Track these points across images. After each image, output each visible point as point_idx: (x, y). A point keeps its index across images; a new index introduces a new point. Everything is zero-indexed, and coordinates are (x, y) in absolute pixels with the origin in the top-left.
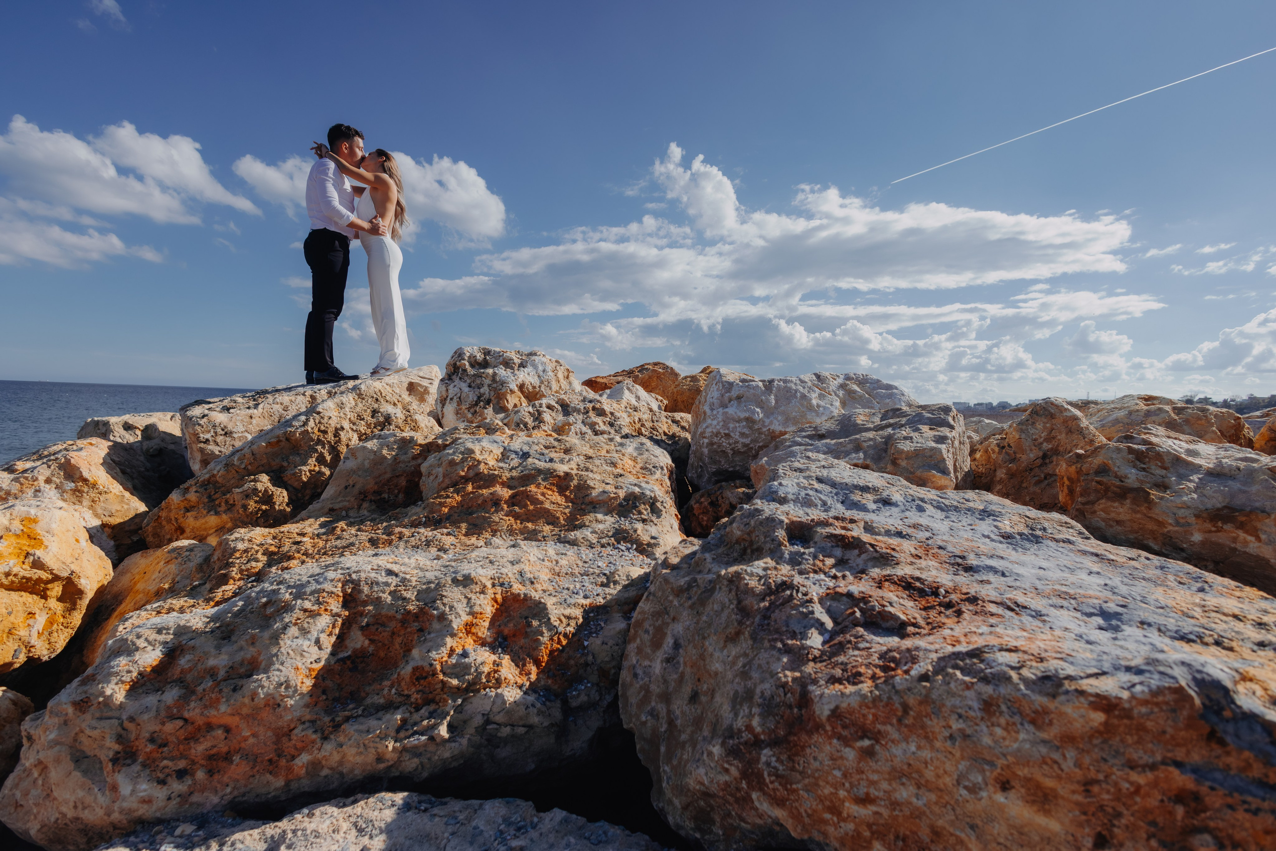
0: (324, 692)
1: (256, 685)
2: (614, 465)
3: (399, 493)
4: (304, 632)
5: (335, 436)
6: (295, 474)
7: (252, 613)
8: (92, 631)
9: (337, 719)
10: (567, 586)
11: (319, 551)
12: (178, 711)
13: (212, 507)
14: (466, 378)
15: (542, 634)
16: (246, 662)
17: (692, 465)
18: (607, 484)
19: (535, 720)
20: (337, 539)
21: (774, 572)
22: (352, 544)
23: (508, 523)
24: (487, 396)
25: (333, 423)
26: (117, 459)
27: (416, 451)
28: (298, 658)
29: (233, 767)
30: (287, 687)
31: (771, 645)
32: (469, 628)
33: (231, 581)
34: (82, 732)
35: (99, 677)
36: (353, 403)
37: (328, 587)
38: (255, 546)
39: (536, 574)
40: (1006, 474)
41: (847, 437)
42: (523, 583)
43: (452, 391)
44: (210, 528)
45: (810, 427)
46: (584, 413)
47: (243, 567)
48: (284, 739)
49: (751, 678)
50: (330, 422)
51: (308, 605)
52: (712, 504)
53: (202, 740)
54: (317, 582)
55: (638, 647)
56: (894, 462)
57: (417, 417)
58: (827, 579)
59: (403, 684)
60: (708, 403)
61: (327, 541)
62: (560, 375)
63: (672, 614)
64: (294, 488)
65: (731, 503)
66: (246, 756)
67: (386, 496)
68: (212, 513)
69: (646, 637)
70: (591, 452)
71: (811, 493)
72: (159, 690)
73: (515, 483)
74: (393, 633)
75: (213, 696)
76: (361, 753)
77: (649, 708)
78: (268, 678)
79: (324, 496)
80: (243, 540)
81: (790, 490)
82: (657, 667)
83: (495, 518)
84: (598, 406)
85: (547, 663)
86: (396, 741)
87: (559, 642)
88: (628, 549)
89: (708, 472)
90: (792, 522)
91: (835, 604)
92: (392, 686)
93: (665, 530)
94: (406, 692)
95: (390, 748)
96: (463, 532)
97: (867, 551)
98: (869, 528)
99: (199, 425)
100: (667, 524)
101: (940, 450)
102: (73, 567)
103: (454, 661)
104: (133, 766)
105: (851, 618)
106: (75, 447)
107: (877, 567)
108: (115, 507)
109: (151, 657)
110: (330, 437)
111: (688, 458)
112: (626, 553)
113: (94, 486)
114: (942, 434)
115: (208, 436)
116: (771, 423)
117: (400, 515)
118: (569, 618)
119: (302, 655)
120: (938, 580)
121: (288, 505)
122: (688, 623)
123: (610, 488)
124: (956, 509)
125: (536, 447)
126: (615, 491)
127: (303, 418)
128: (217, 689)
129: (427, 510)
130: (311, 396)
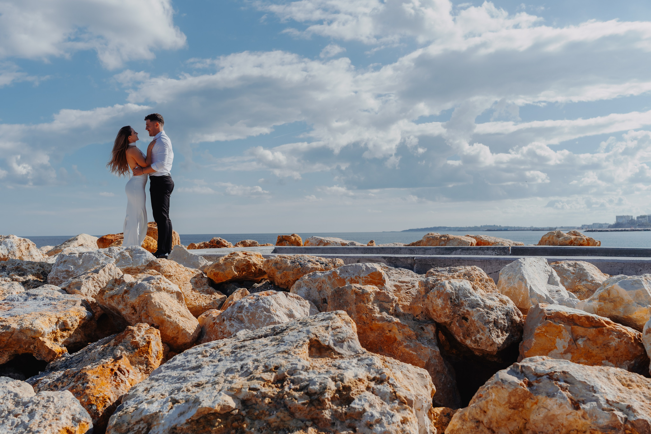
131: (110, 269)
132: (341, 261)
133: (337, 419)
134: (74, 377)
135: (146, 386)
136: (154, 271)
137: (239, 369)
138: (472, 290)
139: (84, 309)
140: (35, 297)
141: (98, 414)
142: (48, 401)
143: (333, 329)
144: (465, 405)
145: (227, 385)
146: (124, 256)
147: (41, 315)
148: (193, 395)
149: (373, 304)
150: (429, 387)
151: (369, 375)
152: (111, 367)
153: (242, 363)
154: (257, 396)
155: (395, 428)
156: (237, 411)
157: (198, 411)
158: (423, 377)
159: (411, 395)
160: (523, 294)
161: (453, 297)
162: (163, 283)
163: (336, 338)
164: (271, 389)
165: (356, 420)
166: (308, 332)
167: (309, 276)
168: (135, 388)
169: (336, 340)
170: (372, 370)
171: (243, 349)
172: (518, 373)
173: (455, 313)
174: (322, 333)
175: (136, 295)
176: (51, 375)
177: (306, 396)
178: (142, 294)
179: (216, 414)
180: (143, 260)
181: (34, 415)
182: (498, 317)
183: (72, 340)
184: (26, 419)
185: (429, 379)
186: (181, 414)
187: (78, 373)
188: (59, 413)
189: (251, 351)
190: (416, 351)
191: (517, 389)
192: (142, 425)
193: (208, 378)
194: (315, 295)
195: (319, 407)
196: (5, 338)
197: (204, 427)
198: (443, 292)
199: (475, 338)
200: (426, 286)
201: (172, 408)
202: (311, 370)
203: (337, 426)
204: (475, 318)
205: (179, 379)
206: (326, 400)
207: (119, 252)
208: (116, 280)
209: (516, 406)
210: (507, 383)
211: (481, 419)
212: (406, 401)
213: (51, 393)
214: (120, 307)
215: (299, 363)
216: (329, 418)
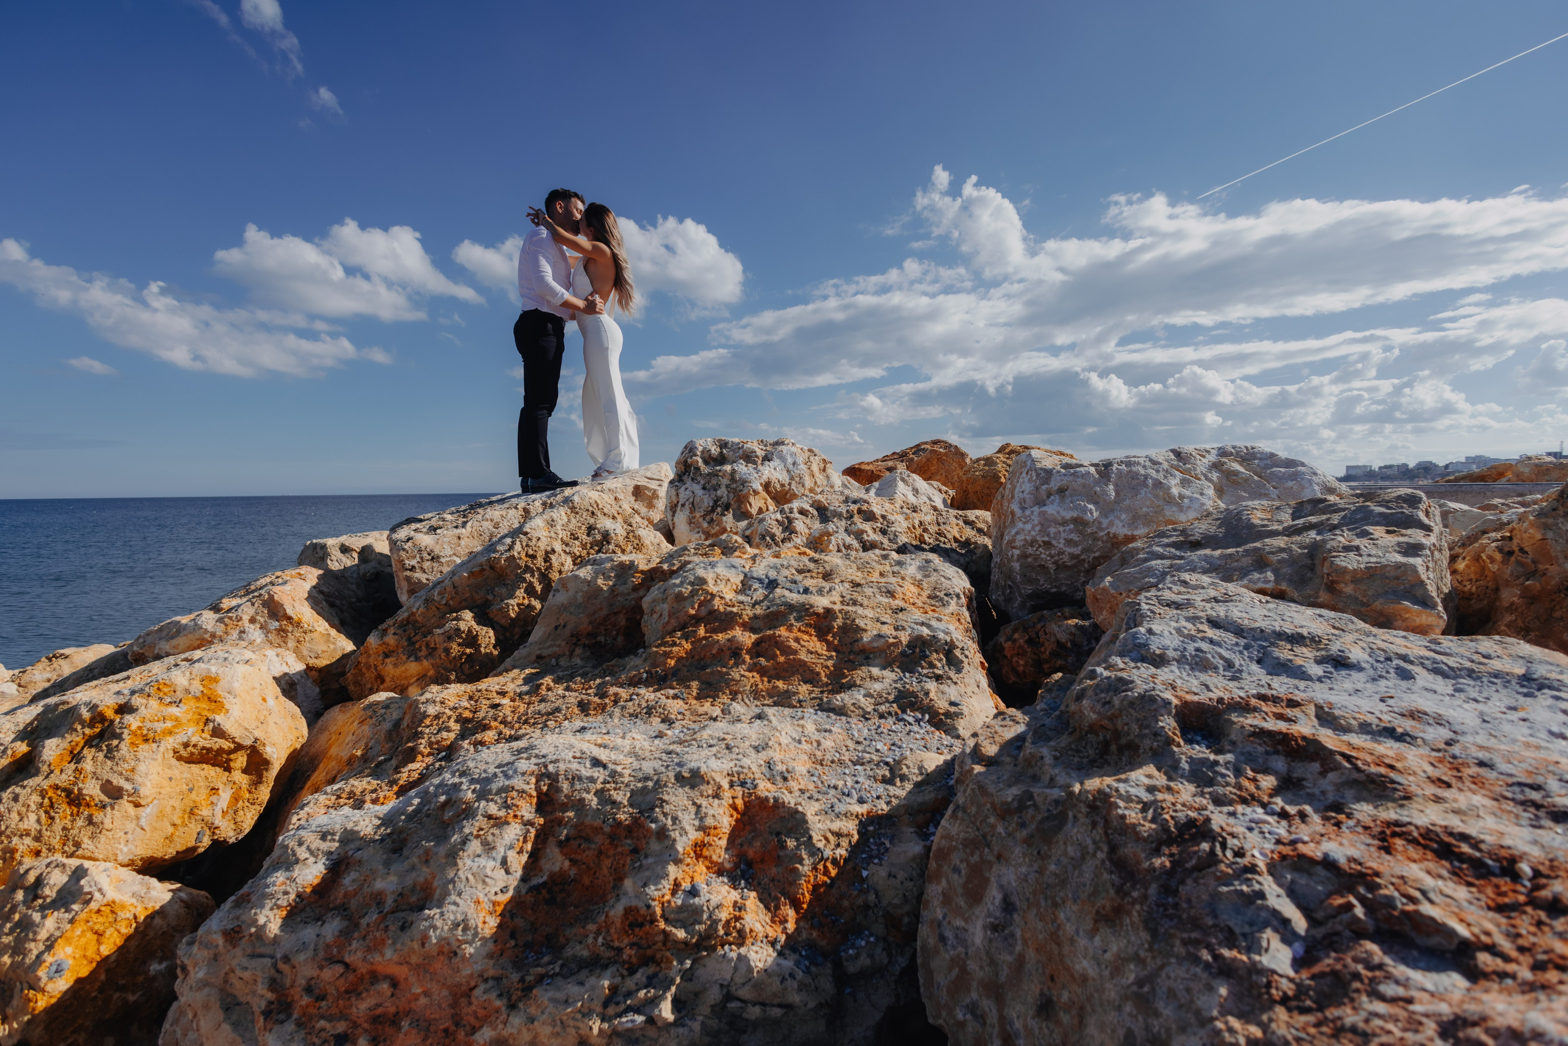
0: (513, 936)
1: (426, 924)
2: (891, 594)
3: (617, 635)
4: (488, 847)
5: (546, 561)
6: (501, 609)
7: (428, 816)
8: (287, 803)
9: (529, 978)
10: (833, 782)
11: (519, 718)
12: (339, 952)
13: (413, 653)
14: (699, 478)
15: (801, 861)
16: (418, 887)
17: (997, 584)
18: (883, 623)
19: (795, 998)
20: (541, 701)
21: (1169, 797)
22: (558, 710)
23: (752, 681)
24: (725, 499)
25: (543, 545)
26: (326, 590)
27: (637, 579)
28: (480, 886)
29: (401, 1036)
30: (466, 929)
31: (1189, 953)
32: (699, 849)
33: (419, 758)
34: (233, 971)
35: (254, 898)
36: (565, 519)
37: (518, 782)
38: (447, 711)
39: (792, 764)
40: (1521, 597)
41: (1239, 546)
42: (772, 780)
43: (684, 495)
44: (412, 676)
45: (1175, 530)
46: (846, 518)
47: (433, 739)
48: (463, 1001)
49: (1157, 1014)
50: (539, 544)
51: (493, 809)
52: (1030, 641)
53: (364, 995)
54: (507, 777)
55: (944, 894)
56: (1331, 587)
57: (641, 532)
58: (1269, 818)
59: (612, 930)
60: (1017, 499)
61: (529, 704)
62: (815, 468)
63: (996, 849)
64: (502, 626)
65: (1058, 642)
66: (416, 1023)
67: (602, 639)
68: (412, 658)
69: (957, 880)
70: (858, 577)
71: (1205, 646)
72: (319, 919)
73: (758, 624)
74: (600, 852)
75: (378, 934)
76: (558, 1034)
77: (968, 1000)
78: (442, 914)
79: (532, 638)
80: (434, 702)
81: (1168, 642)
82: (978, 936)
83: (735, 674)
84: (865, 507)
85: (810, 904)
86: (603, 1020)
87: (826, 872)
88: (918, 721)
89: (1020, 594)
90: (1186, 704)
91: (1303, 881)
92: (598, 933)
93: (969, 690)
94: (616, 944)
95: (596, 1031)
96: (694, 694)
97: (1337, 767)
98: (1325, 717)
99: (404, 550)
100: (972, 681)
101: (1414, 568)
102: (257, 734)
103: (679, 902)
104: (286, 1024)
105: (1345, 917)
106: (280, 580)
107: (1367, 801)
108: (321, 647)
109: (312, 873)
110: (540, 562)
111: (990, 573)
112: (916, 728)
113: (299, 624)
114: (1411, 541)
115: (414, 562)
116: (1111, 524)
117: (616, 669)
118: (838, 835)
119: (484, 882)
120: (1507, 842)
121: (495, 647)
122: (1024, 869)
123: (887, 630)
124: (1471, 673)
125: (786, 572)
126: (894, 633)
127: (508, 541)
128: (382, 926)
129: (649, 663)
130: (525, 509)
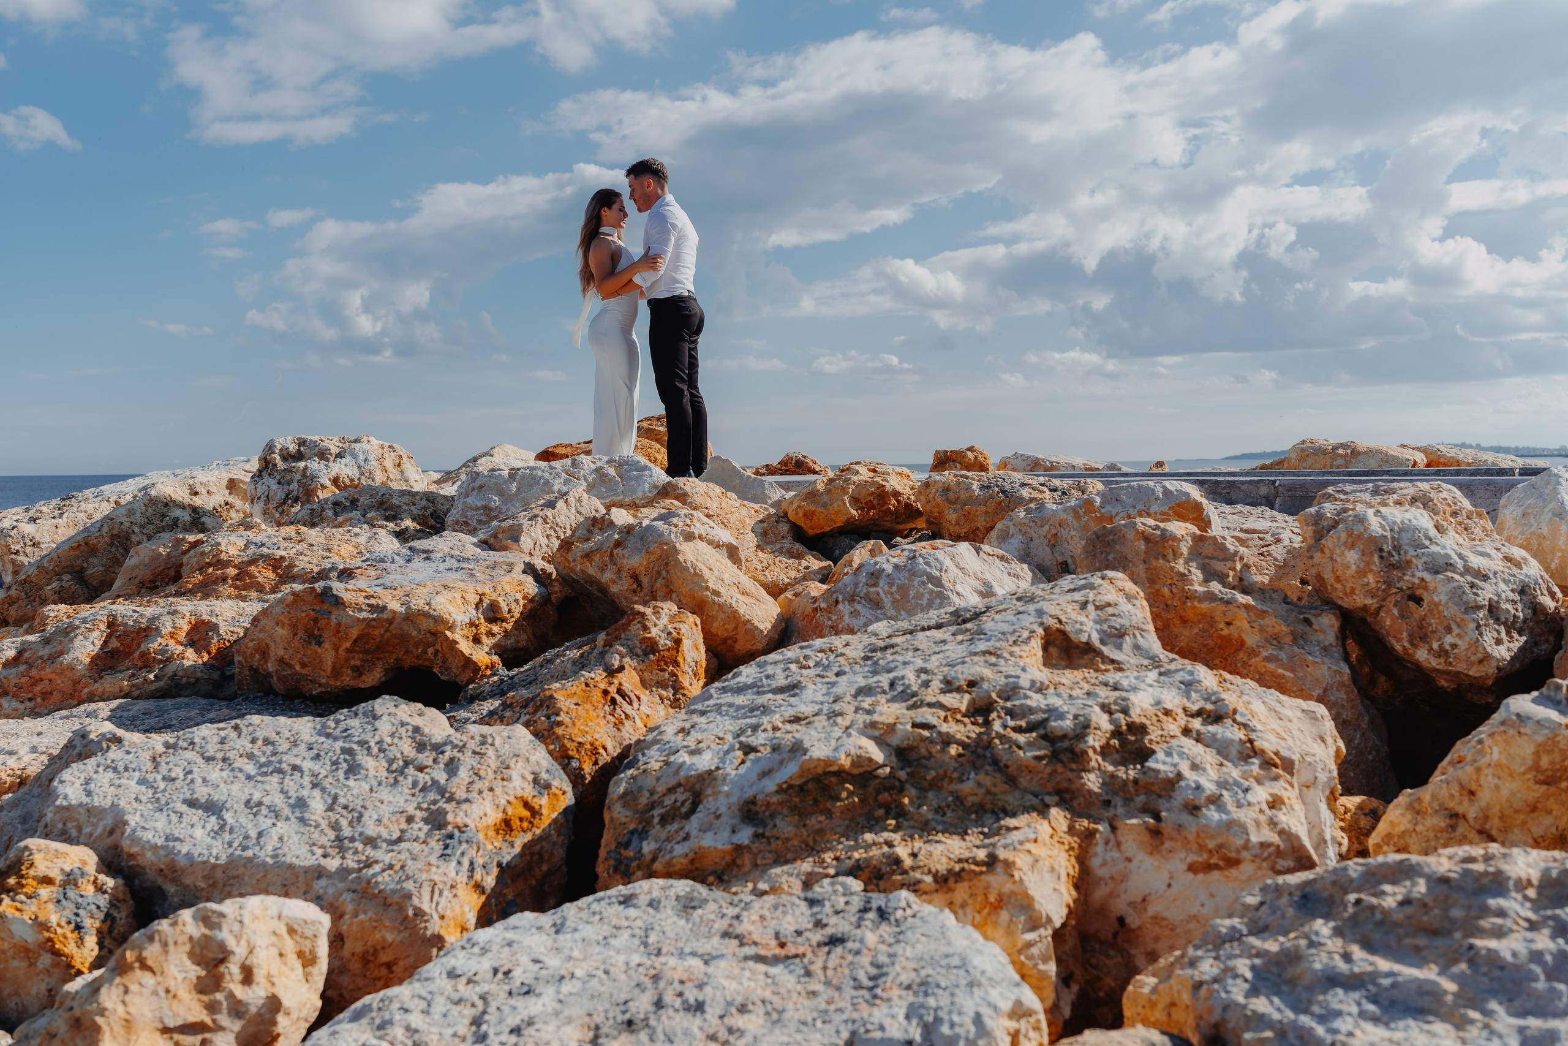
0: (96, 666)
1: (62, 660)
4: (86, 638)
9: (102, 674)
12: (27, 674)
14: (276, 474)
15: (214, 640)
16: (57, 652)
18: (311, 563)
19: (201, 674)
23: (229, 591)
24: (295, 493)
27: (186, 547)
32: (172, 635)
37: (99, 619)
38: (61, 614)
42: (210, 616)
43: (261, 488)
48: (77, 683)
51: (88, 627)
53: (38, 685)
59: (135, 659)
72: (16, 667)
73: (243, 565)
74: (133, 639)
75: (42, 667)
76: (112, 687)
78: (68, 658)
79: (114, 587)
80: (53, 611)
83: (221, 589)
85: (215, 653)
86: (126, 682)
87: (225, 644)
92: (130, 661)
94: (135, 663)
96: (197, 598)
99: (9, 536)
103: (161, 649)
109: (11, 653)
110: (122, 539)
115: (18, 547)
117: (160, 592)
118: (233, 632)
119: (85, 648)
123: (310, 566)
127: (99, 524)
128: (43, 664)
129: (178, 587)
130: (116, 502)
131: (579, 500)
132: (1100, 487)
133: (1115, 793)
134: (525, 707)
135: (680, 724)
136: (675, 502)
137: (887, 688)
138: (1433, 532)
139: (529, 579)
140: (428, 555)
141: (583, 777)
142: (483, 743)
143: (1097, 608)
144: (1420, 779)
145: (862, 718)
146: (605, 475)
147: (446, 587)
148: (789, 736)
149: (1186, 563)
150: (1330, 740)
151: (1188, 704)
152: (603, 686)
153: (891, 675)
154: (931, 741)
155: (1254, 815)
156: (888, 770)
157: (801, 767)
158: (1316, 719)
159: (1290, 749)
160: (1561, 550)
161: (1385, 547)
162: (698, 525)
163: (1105, 627)
164: (961, 727)
165: (1160, 796)
166: (1040, 613)
167: (1028, 511)
168: (657, 727)
169: (1104, 632)
170: (1193, 694)
171: (889, 651)
172: (1559, 703)
173: (1389, 585)
174: (1074, 616)
175: (640, 551)
176: (475, 707)
177: (1044, 743)
178: (653, 547)
179: (842, 775)
180: (647, 485)
181: (458, 769)
182: (1499, 596)
183: (509, 642)
184: (441, 777)
185: (1329, 725)
186: (765, 774)
187: (532, 699)
188: (508, 767)
189: (910, 654)
190: (1292, 670)
191: (1556, 735)
192: (681, 796)
193: (816, 708)
194: (1043, 553)
195: (1074, 766)
196: (376, 632)
197: (816, 802)
198: (1360, 536)
199: (1441, 646)
200: (1316, 524)
201: (743, 762)
202: (1051, 690)
203: (1115, 807)
204: (1441, 597)
205: (752, 710)
206: (1091, 752)
207: (593, 466)
208: (595, 519)
209: (1553, 776)
210: (1530, 724)
211: (1460, 810)
212: (1277, 761)
213: (486, 729)
214: (607, 576)
215: (1022, 674)
216: (1096, 790)
